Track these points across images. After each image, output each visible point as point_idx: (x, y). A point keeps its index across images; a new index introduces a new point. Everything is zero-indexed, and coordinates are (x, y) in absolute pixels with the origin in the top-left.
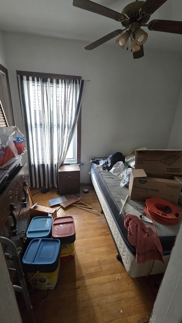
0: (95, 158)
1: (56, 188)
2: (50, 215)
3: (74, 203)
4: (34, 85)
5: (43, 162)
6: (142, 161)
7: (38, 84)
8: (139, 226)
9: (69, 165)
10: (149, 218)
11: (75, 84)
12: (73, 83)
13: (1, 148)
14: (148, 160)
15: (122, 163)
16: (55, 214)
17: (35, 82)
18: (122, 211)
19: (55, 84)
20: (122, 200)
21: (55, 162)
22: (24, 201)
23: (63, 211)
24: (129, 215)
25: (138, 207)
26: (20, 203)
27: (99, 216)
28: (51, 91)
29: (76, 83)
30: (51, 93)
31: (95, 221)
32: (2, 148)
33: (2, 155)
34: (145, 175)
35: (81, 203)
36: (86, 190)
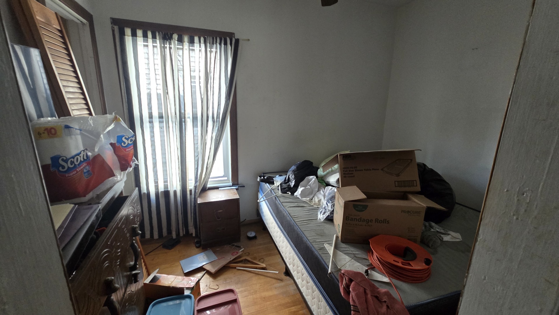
0: (264, 173)
1: (194, 235)
2: (187, 293)
3: (231, 262)
4: (147, 46)
5: (166, 186)
6: (352, 172)
7: (154, 44)
8: (368, 292)
9: (218, 190)
10: (382, 274)
11: (223, 45)
12: (220, 44)
13: (83, 158)
14: (362, 170)
15: (314, 179)
16: (196, 289)
17: (149, 40)
18: (331, 266)
19: (186, 45)
20: (326, 246)
21: (191, 185)
22: (134, 268)
23: (211, 279)
24: (347, 271)
25: (357, 256)
26: (125, 274)
27: (281, 280)
28: (180, 56)
29: (226, 44)
30: (180, 59)
31: (275, 292)
32: (85, 158)
33: (85, 173)
34: (363, 196)
35: (246, 260)
36: (252, 234)
